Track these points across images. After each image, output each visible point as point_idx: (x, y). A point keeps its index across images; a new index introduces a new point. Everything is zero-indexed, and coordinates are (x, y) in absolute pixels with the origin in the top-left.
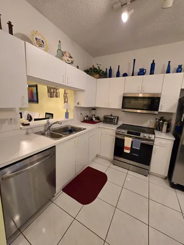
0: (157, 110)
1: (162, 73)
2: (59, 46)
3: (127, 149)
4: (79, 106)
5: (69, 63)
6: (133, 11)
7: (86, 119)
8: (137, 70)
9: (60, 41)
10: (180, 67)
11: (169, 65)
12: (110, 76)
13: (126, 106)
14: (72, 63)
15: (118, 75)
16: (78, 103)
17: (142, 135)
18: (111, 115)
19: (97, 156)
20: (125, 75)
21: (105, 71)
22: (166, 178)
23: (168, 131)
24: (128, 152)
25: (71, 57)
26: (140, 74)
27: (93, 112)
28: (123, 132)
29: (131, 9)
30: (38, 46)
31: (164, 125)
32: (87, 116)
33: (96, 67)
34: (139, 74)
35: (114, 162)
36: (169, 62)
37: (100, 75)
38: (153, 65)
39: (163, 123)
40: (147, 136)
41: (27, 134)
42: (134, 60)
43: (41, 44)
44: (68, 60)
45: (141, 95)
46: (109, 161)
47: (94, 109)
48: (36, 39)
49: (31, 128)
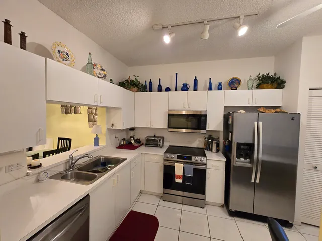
0: (205, 128)
1: (205, 90)
2: (90, 58)
3: (179, 177)
4: (114, 128)
5: (102, 78)
6: (174, 35)
7: (122, 143)
8: (180, 85)
9: (90, 54)
10: (220, 84)
11: (210, 82)
12: (151, 90)
13: (172, 125)
14: (105, 76)
15: (160, 90)
16: (112, 125)
17: (194, 158)
18: (155, 136)
19: (141, 192)
20: (168, 90)
21: (144, 84)
22: (223, 206)
23: (218, 151)
24: (180, 181)
25: (102, 70)
26: (184, 89)
27: (132, 133)
28: (172, 158)
29: (172, 33)
30: (61, 60)
31: (214, 144)
32: (124, 139)
33: (133, 79)
34: (182, 90)
35: (164, 197)
36: (210, 79)
37: (138, 88)
38: (196, 81)
39: (212, 142)
40: (198, 159)
41: (38, 181)
42: (176, 74)
43: (65, 57)
44: (100, 74)
45: (184, 113)
46: (158, 196)
47: (132, 129)
48: (59, 51)
49: (45, 171)
